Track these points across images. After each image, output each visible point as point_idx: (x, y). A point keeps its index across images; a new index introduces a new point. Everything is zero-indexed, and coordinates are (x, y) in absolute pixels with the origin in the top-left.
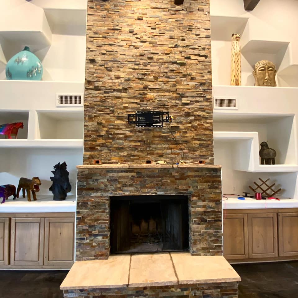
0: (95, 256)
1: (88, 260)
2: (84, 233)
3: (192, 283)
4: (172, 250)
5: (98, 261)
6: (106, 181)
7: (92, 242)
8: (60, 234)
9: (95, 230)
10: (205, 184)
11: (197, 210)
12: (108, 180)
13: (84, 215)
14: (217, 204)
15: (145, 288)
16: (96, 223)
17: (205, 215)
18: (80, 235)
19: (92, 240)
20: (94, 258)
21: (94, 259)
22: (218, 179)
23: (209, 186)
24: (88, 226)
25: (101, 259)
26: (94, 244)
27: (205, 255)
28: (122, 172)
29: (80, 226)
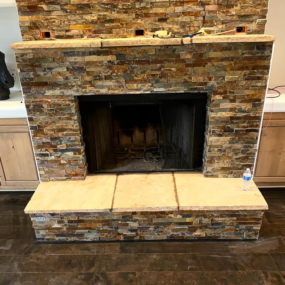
0: (66, 176)
1: (58, 180)
2: (46, 147)
3: (197, 209)
4: (177, 170)
5: (71, 181)
6: (66, 70)
7: (59, 159)
8: (13, 147)
9: (61, 144)
10: (239, 72)
11: (219, 115)
12: (68, 69)
13: (40, 123)
14: (254, 106)
15: (134, 213)
16: (60, 134)
17: (232, 123)
18: (40, 149)
19: (59, 157)
20: (65, 178)
21: (65, 180)
22: (265, 63)
23: (245, 75)
24: (49, 138)
25: (75, 179)
26: (62, 162)
27: (224, 177)
28: (91, 54)
29: (38, 138)
